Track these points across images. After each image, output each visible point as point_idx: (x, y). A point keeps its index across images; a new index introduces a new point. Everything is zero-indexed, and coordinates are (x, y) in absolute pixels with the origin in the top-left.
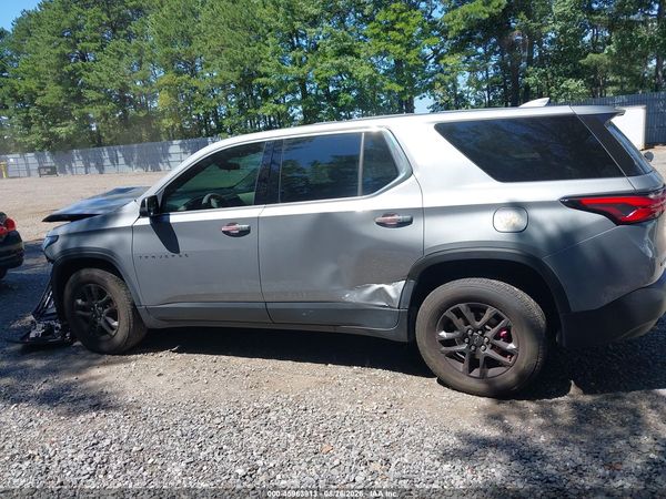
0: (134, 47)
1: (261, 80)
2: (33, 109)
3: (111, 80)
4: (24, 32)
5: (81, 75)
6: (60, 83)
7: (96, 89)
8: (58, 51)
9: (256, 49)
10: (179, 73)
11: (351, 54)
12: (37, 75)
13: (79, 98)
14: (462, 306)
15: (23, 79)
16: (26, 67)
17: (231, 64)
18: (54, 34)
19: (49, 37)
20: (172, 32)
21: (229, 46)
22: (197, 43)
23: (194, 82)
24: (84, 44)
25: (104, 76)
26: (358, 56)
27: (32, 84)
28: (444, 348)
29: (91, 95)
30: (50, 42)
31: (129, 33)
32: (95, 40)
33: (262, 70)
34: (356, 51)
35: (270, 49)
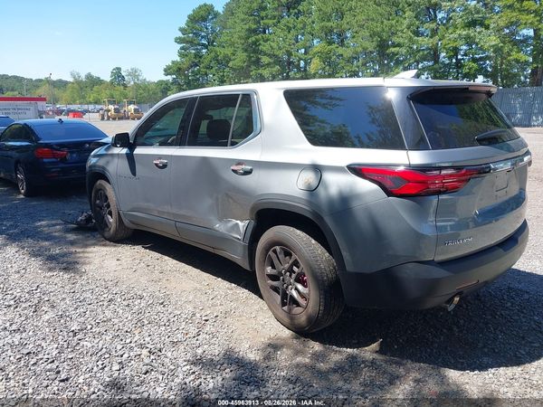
0: (301, 23)
1: (393, 50)
2: (227, 69)
3: (280, 49)
4: (229, 13)
5: (260, 44)
6: (246, 51)
7: (269, 55)
8: (247, 27)
9: (394, 22)
10: (330, 43)
11: (482, 25)
12: (232, 44)
13: (257, 63)
14: (278, 248)
15: (224, 47)
16: (226, 38)
17: (371, 36)
18: (246, 14)
19: (243, 16)
20: (329, 10)
21: (373, 20)
22: (348, 17)
23: (341, 50)
24: (266, 21)
25: (274, 45)
26: (487, 27)
27: (228, 51)
28: (270, 281)
29: (265, 60)
30: (243, 20)
31: (299, 11)
32: (274, 17)
33: (396, 40)
34: (486, 22)
35: (406, 22)
